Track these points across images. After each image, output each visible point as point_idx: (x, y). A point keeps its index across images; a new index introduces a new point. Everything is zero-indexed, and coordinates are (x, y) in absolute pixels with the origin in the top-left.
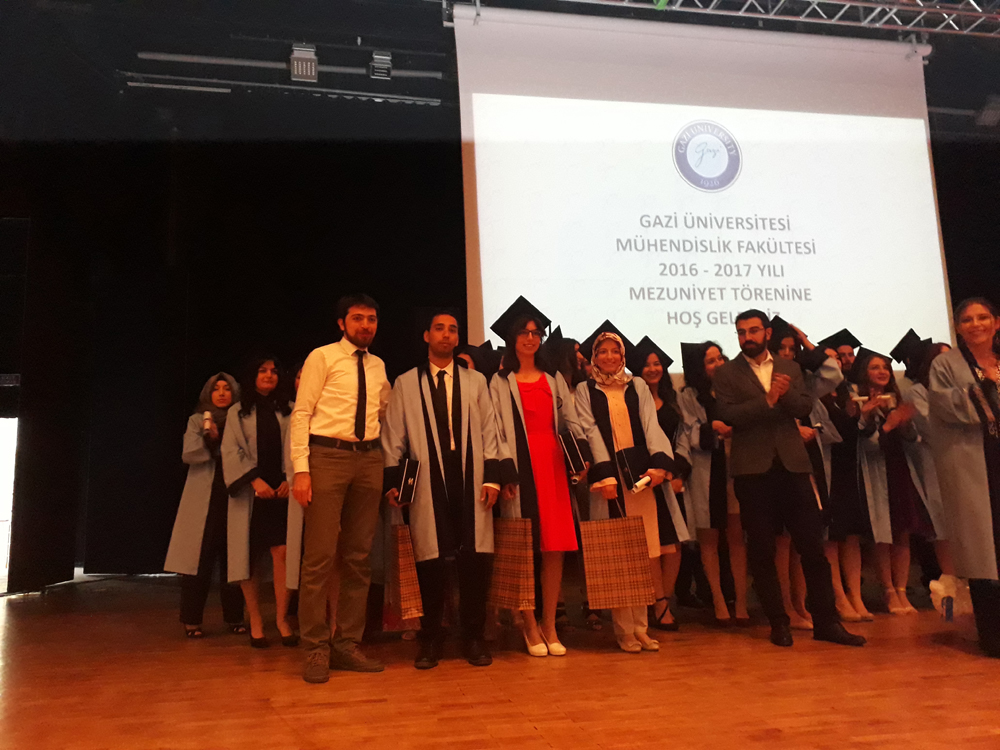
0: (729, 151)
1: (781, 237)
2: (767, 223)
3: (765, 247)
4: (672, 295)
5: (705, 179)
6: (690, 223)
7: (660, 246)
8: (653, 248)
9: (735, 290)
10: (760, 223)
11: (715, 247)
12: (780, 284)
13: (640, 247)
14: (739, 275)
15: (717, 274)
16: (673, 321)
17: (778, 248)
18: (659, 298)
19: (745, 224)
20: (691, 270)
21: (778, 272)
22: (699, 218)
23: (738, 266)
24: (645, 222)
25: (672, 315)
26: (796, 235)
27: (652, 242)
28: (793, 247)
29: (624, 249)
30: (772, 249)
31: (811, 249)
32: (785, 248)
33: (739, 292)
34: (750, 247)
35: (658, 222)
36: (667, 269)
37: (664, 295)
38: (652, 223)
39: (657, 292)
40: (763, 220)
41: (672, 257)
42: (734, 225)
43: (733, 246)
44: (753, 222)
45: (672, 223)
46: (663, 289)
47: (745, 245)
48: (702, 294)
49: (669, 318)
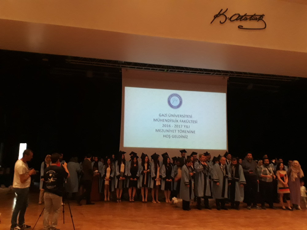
0: (180, 100)
1: (190, 119)
2: (187, 116)
3: (186, 121)
4: (165, 131)
5: (174, 106)
6: (170, 116)
7: (163, 120)
8: (161, 121)
9: (178, 131)
10: (185, 116)
11: (175, 121)
12: (188, 129)
13: (158, 120)
14: (180, 127)
15: (175, 127)
16: (164, 137)
17: (189, 122)
18: (162, 132)
19: (182, 116)
20: (169, 126)
21: (188, 127)
22: (172, 115)
23: (179, 126)
24: (160, 115)
25: (164, 135)
26: (193, 119)
27: (161, 120)
28: (192, 121)
29: (155, 121)
30: (187, 122)
31: (196, 122)
32: (190, 122)
33: (179, 131)
34: (183, 121)
35: (163, 115)
36: (164, 126)
37: (163, 131)
38: (162, 115)
39: (161, 130)
40: (186, 115)
41: (165, 123)
42: (179, 116)
43: (179, 121)
44: (184, 116)
45: (166, 116)
46: (163, 130)
47: (181, 121)
48: (171, 131)
49: (164, 136)
